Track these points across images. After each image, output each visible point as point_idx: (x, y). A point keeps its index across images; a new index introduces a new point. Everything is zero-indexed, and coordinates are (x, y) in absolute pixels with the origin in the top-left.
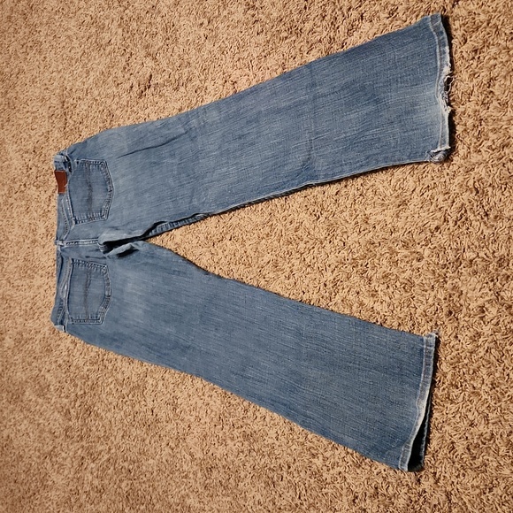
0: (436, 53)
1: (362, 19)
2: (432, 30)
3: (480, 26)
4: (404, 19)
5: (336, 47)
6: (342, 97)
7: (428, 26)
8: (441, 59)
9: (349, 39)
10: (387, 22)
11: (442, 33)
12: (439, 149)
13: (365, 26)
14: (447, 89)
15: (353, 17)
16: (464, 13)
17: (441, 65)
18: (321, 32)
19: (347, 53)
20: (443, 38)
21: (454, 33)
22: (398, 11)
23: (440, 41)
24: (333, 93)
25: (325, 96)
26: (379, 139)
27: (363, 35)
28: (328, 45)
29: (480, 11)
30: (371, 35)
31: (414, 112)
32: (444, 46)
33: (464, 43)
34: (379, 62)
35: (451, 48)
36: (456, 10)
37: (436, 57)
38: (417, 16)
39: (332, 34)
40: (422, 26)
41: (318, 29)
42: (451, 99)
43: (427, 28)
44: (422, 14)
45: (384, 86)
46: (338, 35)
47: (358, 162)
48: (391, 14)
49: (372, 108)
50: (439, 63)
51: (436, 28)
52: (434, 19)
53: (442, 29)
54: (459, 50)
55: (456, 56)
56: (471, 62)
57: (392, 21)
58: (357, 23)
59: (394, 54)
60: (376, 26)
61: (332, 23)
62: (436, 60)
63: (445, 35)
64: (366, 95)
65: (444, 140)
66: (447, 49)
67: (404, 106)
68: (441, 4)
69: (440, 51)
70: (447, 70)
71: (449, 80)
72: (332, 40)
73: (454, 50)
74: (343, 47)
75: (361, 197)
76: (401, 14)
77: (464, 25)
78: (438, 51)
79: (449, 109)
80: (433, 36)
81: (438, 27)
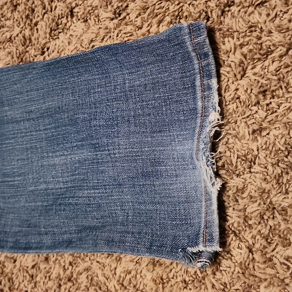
0: (194, 86)
1: (72, 16)
2: (190, 49)
3: (272, 52)
4: (139, 23)
5: (32, 52)
6: (42, 128)
7: (184, 42)
8: (204, 98)
9: (53, 43)
10: (111, 25)
11: (206, 55)
12: (201, 248)
13: (77, 27)
14: (214, 148)
15: (58, 12)
16: (241, 26)
17: (205, 108)
18: (11, 28)
19: (48, 65)
20: (208, 64)
21: (223, 57)
22: (129, 11)
23: (202, 69)
24: (28, 120)
25: (18, 122)
26: (99, 206)
27: (74, 40)
28: (21, 48)
29: (271, 26)
30: (86, 42)
31: (157, 175)
32: (210, 77)
33: (242, 76)
34: (99, 86)
35: (219, 82)
36: (228, 20)
37: (195, 93)
38: (160, 22)
39: (27, 33)
40: (173, 40)
41: (8, 23)
42: (220, 164)
43: (182, 44)
44: (168, 19)
45: (108, 126)
46: (36, 35)
47: (66, 232)
48: (117, 14)
49: (86, 154)
50: (200, 104)
51: (198, 47)
52: (194, 30)
53: (208, 49)
54: (233, 87)
55: (228, 96)
56: (255, 108)
57: (118, 25)
58: (64, 21)
59: (123, 78)
60: (94, 29)
61: (27, 17)
62: (195, 99)
63: (211, 60)
64: (78, 132)
65: (211, 235)
66: (214, 82)
67: (140, 163)
68: (202, 7)
69: (202, 85)
70: (214, 116)
71: (217, 135)
72: (27, 42)
73: (224, 85)
74: (43, 53)
75: (70, 284)
76: (133, 16)
77: (242, 46)
78: (198, 83)
79: (219, 183)
80: (190, 59)
81: (200, 45)
